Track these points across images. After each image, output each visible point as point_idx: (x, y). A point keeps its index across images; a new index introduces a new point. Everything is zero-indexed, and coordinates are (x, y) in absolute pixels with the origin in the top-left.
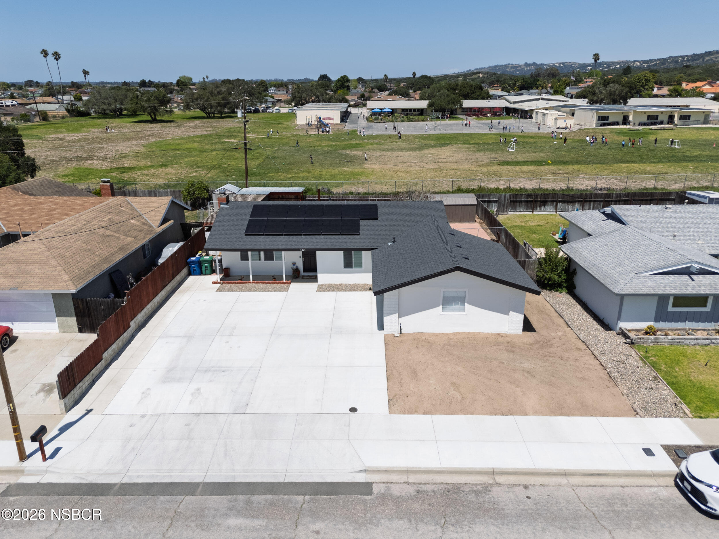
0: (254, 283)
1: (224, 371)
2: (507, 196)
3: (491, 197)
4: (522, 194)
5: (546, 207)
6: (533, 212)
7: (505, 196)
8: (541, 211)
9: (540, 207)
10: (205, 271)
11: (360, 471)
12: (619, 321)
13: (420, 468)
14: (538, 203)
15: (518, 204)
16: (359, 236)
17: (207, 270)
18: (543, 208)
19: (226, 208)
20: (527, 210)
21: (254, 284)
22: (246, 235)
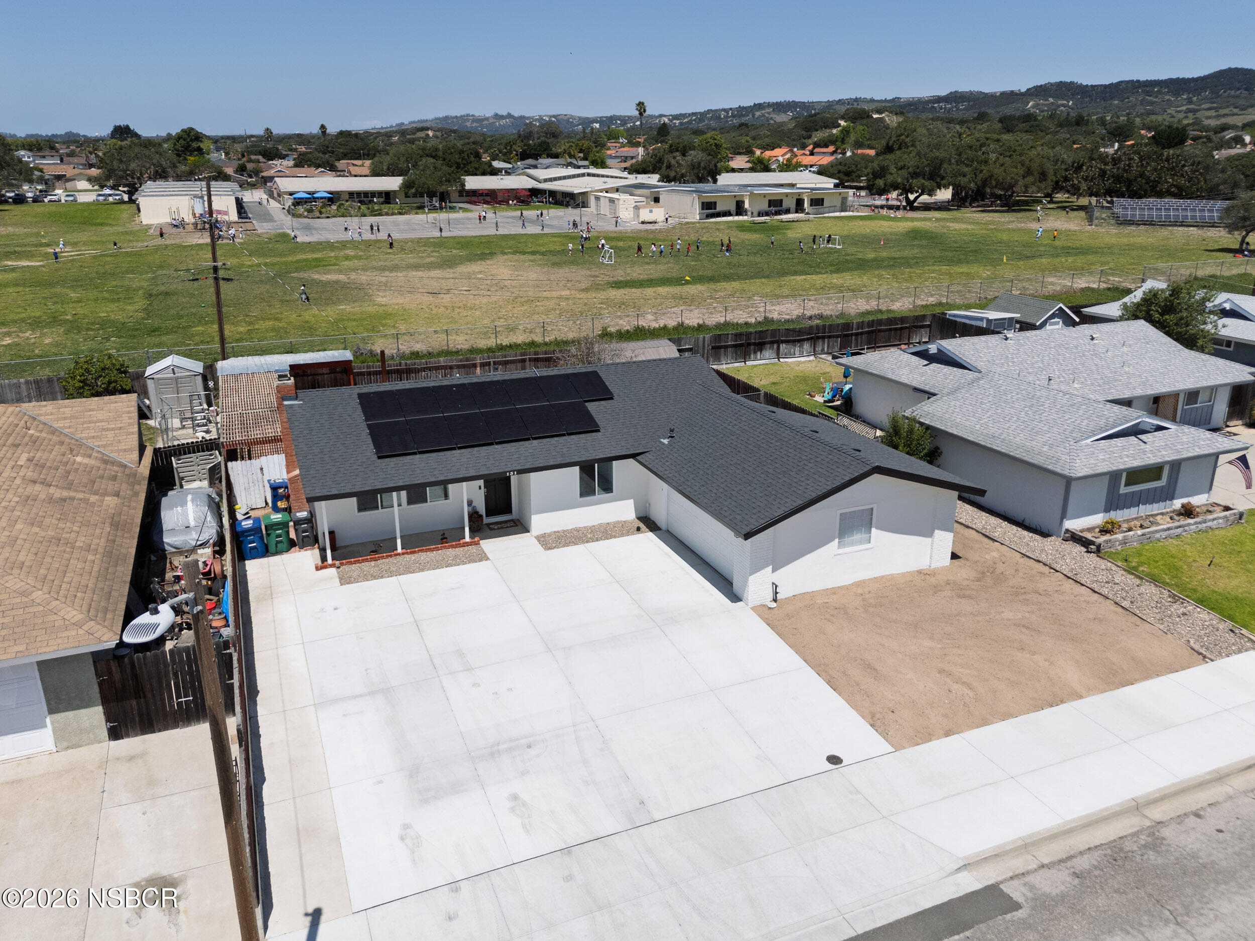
0: (407, 553)
1: (529, 747)
2: (706, 339)
3: (683, 343)
4: (728, 334)
5: (764, 352)
6: (745, 362)
7: (704, 338)
8: (756, 359)
9: (755, 353)
10: (276, 546)
11: (959, 870)
12: (1065, 520)
13: (1039, 833)
14: (752, 347)
15: (722, 350)
16: (600, 433)
17: (281, 542)
18: (759, 354)
19: (299, 406)
20: (736, 360)
21: (406, 556)
22: (379, 458)
